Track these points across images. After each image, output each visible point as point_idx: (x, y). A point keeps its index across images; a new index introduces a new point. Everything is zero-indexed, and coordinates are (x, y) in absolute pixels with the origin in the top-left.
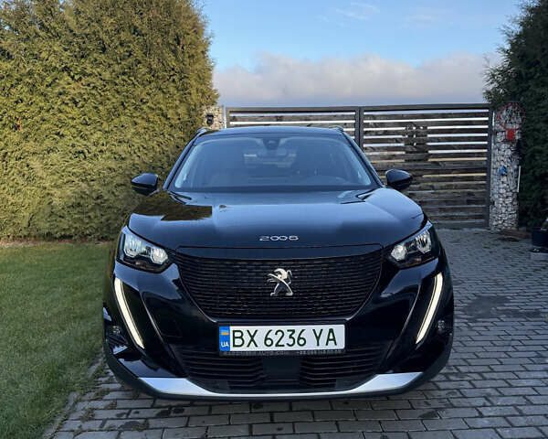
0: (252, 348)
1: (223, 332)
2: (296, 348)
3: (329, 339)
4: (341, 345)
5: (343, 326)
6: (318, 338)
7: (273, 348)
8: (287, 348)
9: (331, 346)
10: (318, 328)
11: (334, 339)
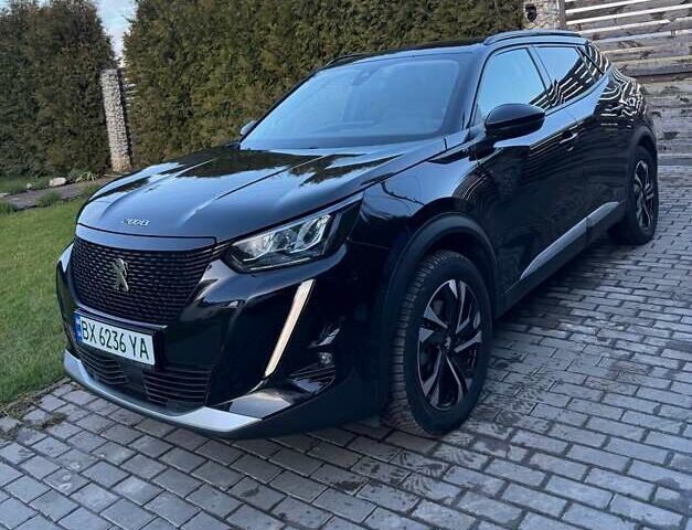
0: (92, 344)
1: (78, 322)
2: (119, 353)
3: (142, 351)
4: (152, 361)
5: (151, 337)
6: (134, 346)
7: (105, 348)
8: (113, 351)
9: (144, 360)
10: (133, 334)
11: (145, 352)
